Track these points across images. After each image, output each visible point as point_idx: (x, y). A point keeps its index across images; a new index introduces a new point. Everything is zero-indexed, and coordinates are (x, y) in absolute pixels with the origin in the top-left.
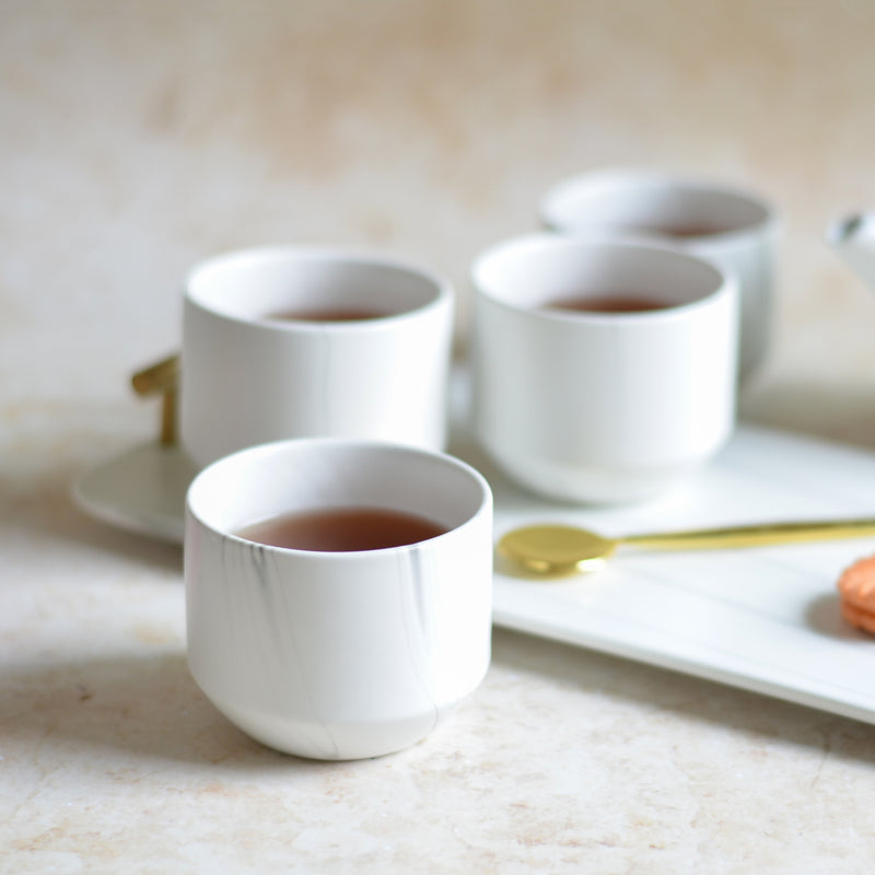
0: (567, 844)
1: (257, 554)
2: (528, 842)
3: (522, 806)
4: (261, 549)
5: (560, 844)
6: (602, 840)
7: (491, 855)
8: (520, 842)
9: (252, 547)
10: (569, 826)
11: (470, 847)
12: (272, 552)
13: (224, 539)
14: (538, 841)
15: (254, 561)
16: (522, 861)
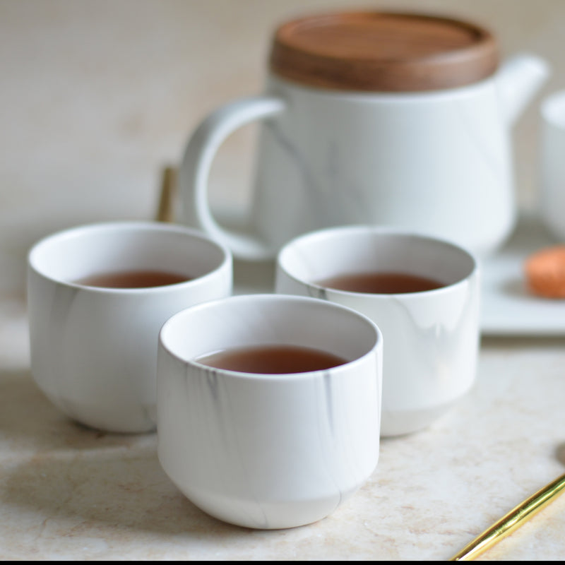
0: (444, 533)
1: (211, 377)
2: (416, 531)
3: (410, 508)
4: (214, 373)
5: (439, 533)
6: (468, 530)
7: (392, 541)
8: (411, 532)
9: (207, 371)
10: (444, 521)
11: (376, 535)
12: (222, 375)
13: (186, 365)
14: (424, 531)
15: (209, 381)
16: (414, 545)
